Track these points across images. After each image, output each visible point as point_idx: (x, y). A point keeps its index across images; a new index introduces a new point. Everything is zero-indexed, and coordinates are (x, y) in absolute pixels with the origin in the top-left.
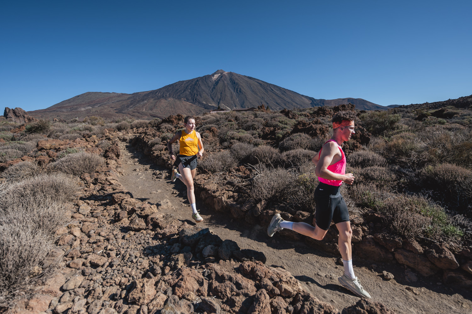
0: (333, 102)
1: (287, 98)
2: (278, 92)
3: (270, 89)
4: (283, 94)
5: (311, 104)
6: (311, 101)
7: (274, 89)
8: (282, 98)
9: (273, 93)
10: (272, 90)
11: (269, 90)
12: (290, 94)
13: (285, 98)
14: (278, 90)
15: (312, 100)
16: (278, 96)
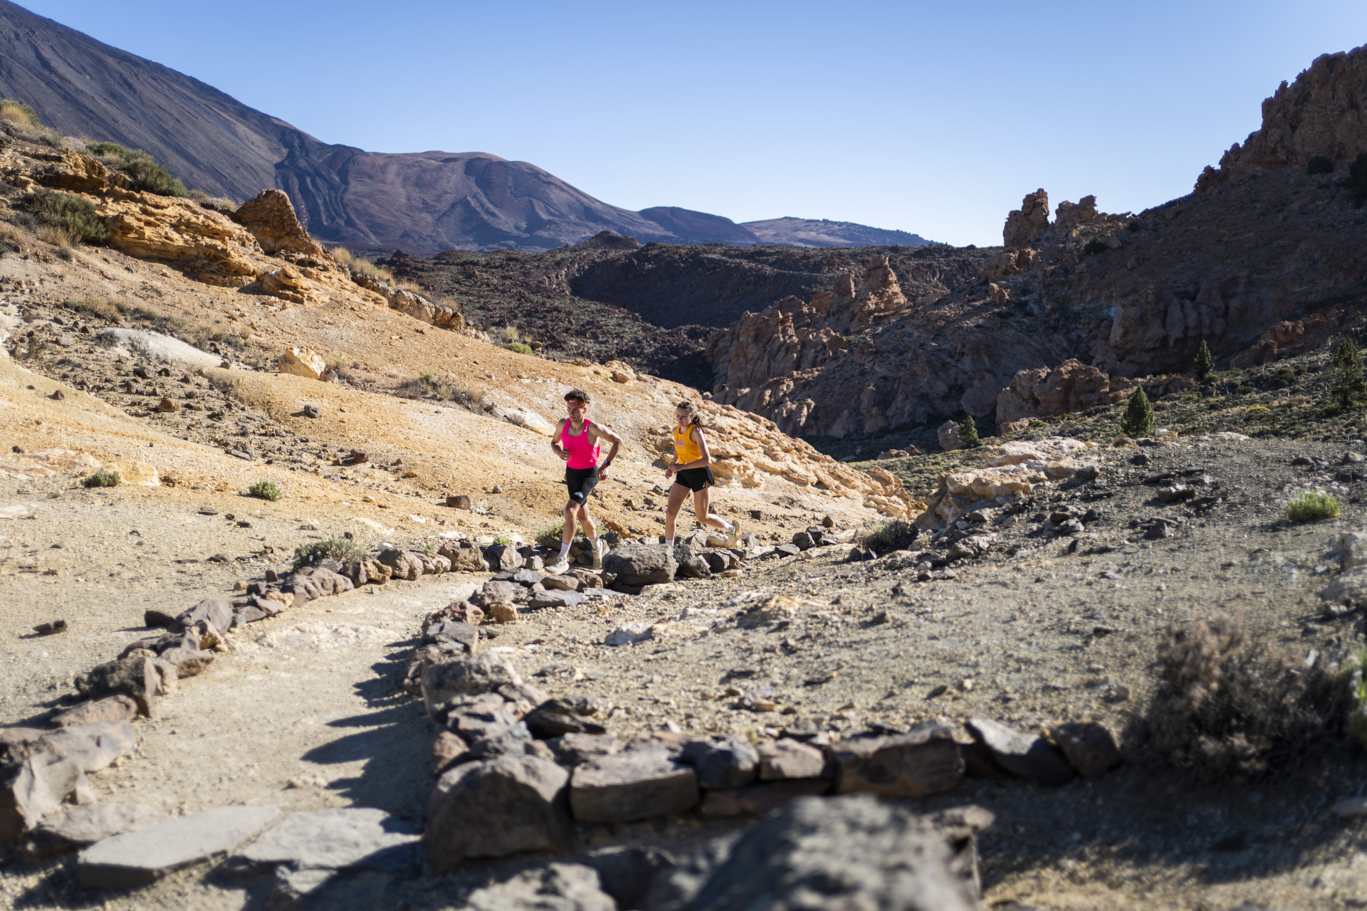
0: (393, 169)
1: (133, 126)
2: (79, 81)
3: (30, 55)
4: (113, 95)
5: (278, 166)
6: (285, 151)
7: (56, 62)
8: (101, 122)
9: (49, 84)
10: (45, 64)
11: (27, 65)
12: (163, 102)
13: (123, 119)
14: (81, 70)
15: (289, 145)
16: (80, 107)
